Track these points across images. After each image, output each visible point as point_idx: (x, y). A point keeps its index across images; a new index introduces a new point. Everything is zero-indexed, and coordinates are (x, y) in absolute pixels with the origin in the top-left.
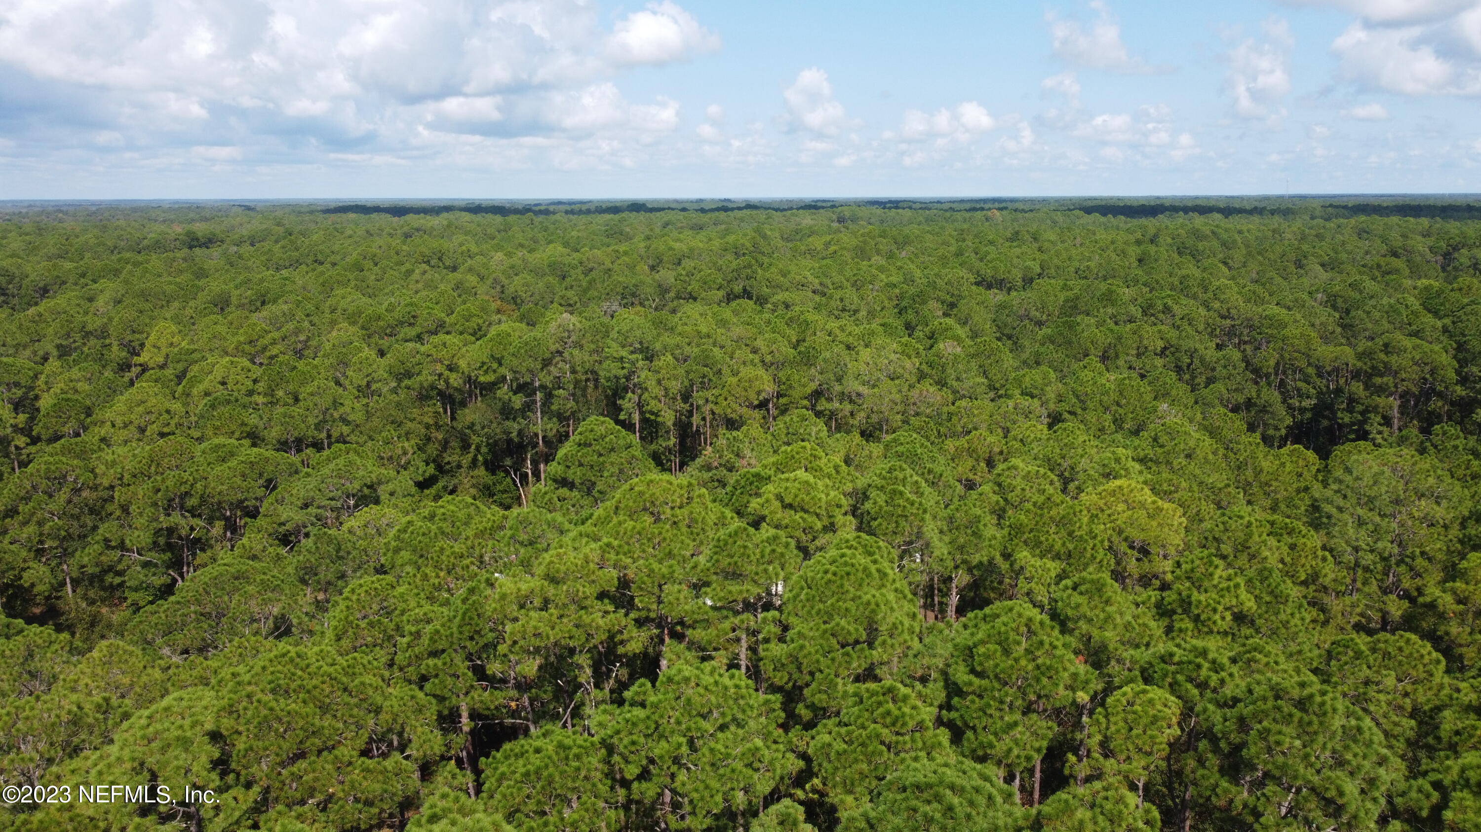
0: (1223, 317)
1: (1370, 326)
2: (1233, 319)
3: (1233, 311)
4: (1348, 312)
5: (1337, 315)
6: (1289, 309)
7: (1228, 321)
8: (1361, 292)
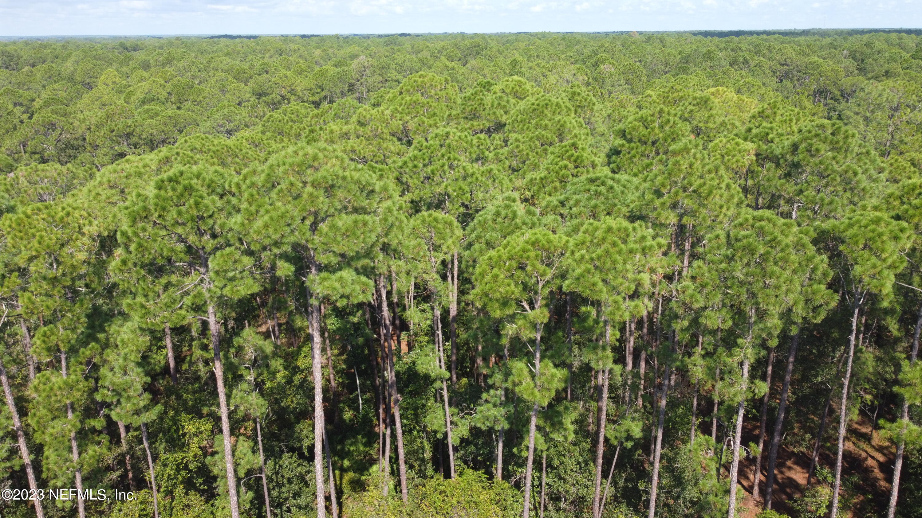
0: (783, 65)
1: (876, 68)
2: (788, 65)
3: (789, 60)
4: (863, 60)
5: (856, 64)
6: (824, 59)
7: (785, 67)
8: (872, 49)
